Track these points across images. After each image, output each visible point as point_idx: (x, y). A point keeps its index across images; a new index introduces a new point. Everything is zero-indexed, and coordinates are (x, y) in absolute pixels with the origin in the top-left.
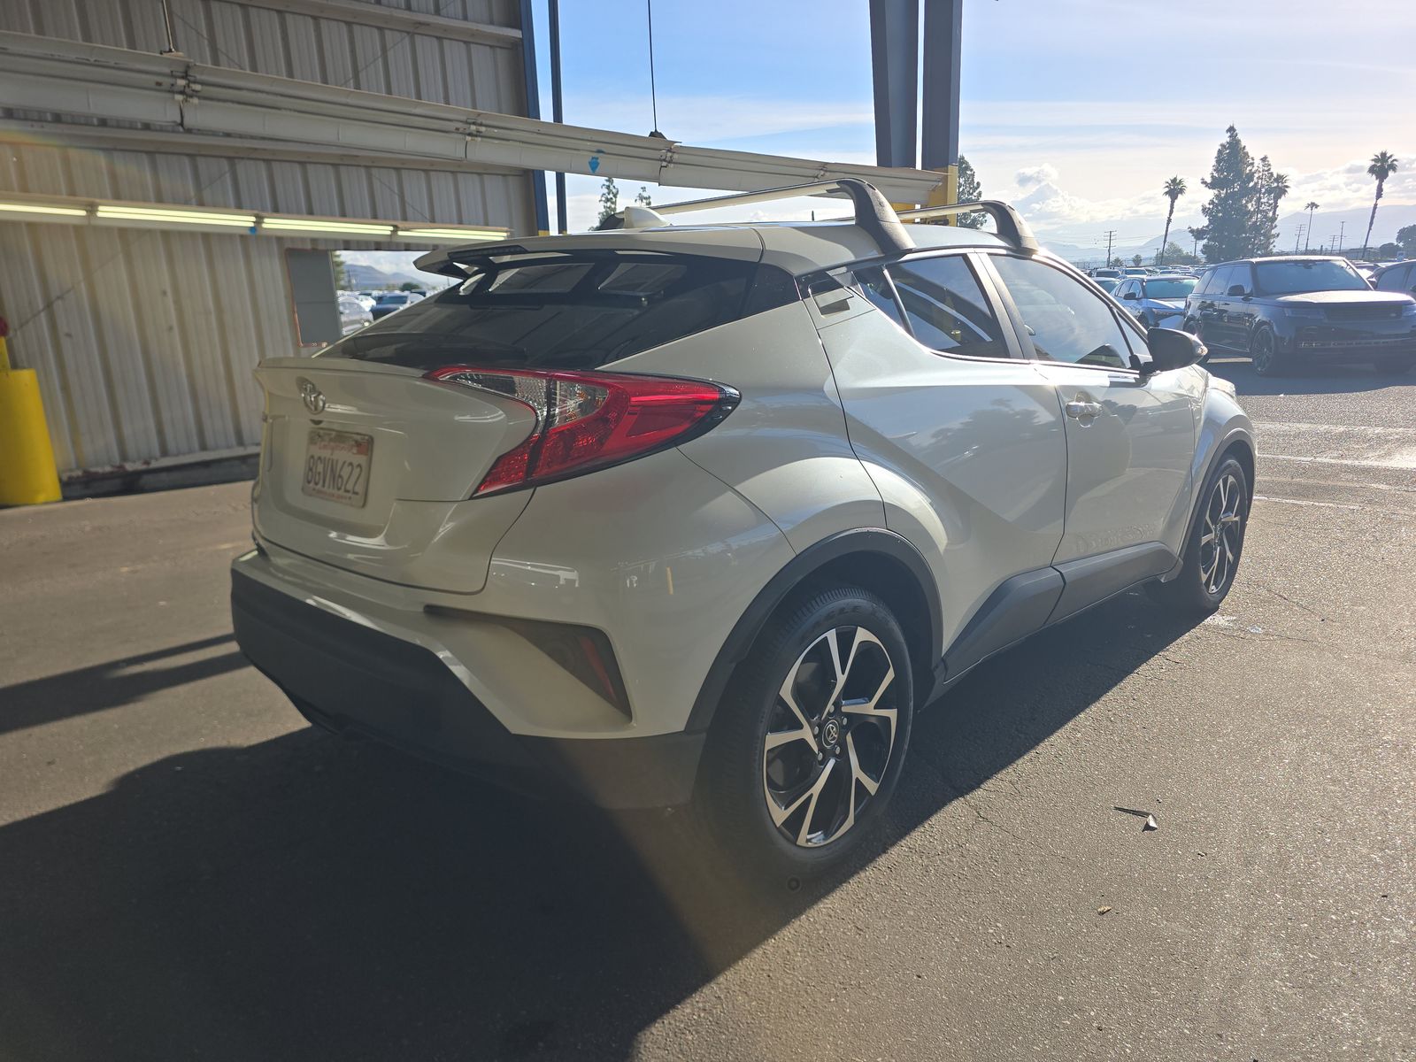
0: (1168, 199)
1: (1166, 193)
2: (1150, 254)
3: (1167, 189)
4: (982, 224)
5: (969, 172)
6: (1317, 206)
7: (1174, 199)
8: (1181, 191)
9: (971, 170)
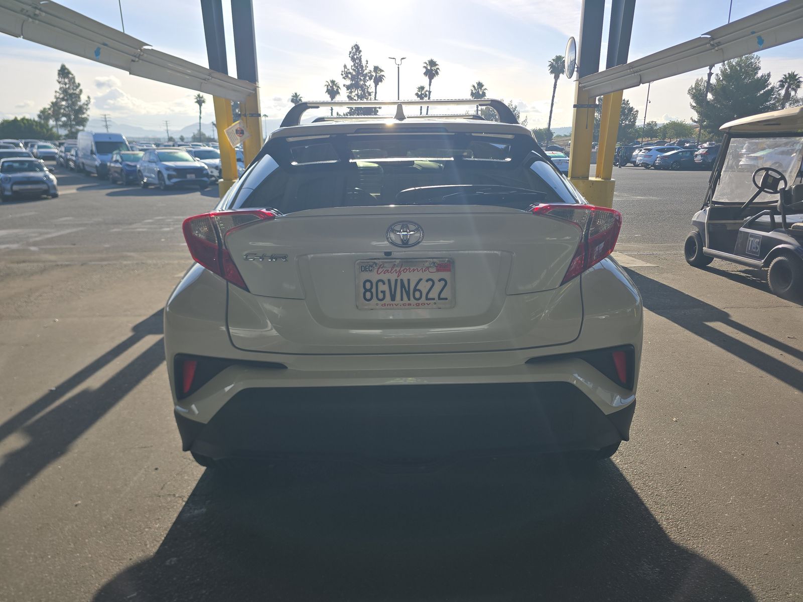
0: (197, 106)
1: (196, 102)
2: (188, 135)
3: (196, 100)
4: (86, 110)
5: (70, 76)
6: (267, 116)
7: (200, 105)
8: (204, 102)
9: (72, 75)
